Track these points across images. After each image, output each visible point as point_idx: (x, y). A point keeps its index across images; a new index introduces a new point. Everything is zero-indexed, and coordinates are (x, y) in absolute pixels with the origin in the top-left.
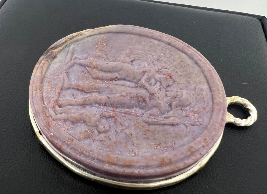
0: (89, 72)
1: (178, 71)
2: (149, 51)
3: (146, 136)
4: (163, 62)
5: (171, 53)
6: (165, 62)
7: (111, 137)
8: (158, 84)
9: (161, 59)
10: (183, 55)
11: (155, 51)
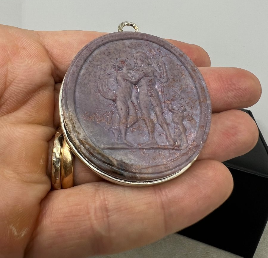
0: (132, 126)
1: (114, 57)
2: (96, 77)
3: (178, 81)
4: (107, 67)
5: (95, 60)
6: (107, 65)
7: (187, 102)
8: (131, 71)
9: (104, 68)
10: (96, 52)
11: (95, 72)
